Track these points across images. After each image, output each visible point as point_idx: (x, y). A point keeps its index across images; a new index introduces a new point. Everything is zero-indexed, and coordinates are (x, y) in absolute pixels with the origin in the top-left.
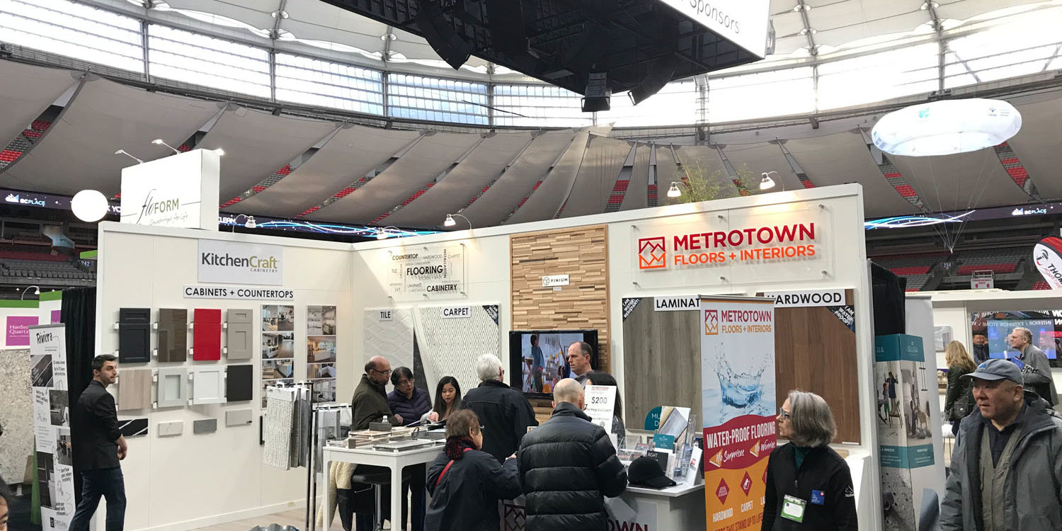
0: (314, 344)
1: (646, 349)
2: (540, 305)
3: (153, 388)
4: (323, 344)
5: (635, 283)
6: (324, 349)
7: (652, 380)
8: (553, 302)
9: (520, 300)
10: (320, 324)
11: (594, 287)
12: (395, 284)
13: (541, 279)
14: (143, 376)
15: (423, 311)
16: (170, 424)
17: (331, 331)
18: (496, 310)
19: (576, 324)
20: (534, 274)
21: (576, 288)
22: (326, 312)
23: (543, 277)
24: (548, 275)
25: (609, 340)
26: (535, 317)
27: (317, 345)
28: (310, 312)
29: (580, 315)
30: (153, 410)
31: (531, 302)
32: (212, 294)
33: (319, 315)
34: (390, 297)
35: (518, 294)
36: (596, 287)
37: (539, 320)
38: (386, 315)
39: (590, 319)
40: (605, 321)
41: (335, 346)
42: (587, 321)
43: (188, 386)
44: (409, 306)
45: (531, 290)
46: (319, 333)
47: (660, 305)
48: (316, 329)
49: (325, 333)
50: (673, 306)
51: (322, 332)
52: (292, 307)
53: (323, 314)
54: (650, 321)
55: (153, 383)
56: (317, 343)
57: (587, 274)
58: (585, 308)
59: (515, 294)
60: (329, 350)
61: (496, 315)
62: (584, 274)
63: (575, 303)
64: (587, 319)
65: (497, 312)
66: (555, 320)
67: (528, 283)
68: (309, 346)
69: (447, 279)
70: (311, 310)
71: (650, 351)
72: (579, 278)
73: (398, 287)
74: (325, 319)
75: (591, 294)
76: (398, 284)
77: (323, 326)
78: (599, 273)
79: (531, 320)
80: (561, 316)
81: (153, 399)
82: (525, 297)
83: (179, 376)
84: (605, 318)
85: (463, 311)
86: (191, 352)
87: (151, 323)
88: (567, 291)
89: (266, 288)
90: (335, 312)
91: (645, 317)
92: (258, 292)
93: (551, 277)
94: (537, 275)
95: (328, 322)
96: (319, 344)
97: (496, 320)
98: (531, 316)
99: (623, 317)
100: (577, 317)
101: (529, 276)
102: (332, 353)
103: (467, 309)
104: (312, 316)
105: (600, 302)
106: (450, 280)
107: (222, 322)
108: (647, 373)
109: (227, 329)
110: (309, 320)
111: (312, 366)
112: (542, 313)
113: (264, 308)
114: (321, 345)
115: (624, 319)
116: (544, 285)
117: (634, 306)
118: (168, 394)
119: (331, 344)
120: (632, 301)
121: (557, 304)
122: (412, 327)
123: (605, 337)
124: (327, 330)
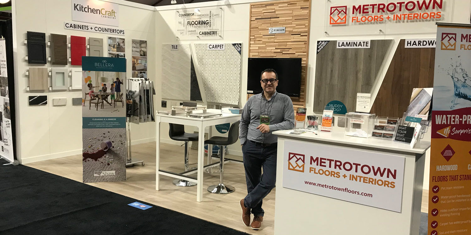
0: (135, 60)
1: (329, 70)
2: (266, 44)
3: (49, 79)
4: (140, 61)
5: (326, 32)
6: (141, 64)
7: (332, 87)
8: (274, 42)
9: (254, 41)
10: (138, 50)
11: (300, 34)
12: (181, 30)
13: (268, 29)
14: (42, 71)
15: (196, 46)
16: (60, 99)
17: (144, 54)
18: (240, 46)
19: (288, 55)
20: (264, 26)
21: (289, 35)
22: (141, 44)
23: (269, 28)
24: (272, 27)
25: (307, 64)
26: (263, 51)
27: (137, 62)
28: (134, 43)
29: (290, 50)
30: (49, 91)
31: (261, 42)
32: (81, 28)
33: (138, 45)
34: (177, 37)
35: (253, 37)
36: (301, 34)
37: (265, 52)
38: (175, 47)
39: (296, 52)
40: (305, 54)
41: (146, 63)
42: (295, 54)
43: (69, 79)
44: (188, 43)
45: (262, 36)
46: (138, 55)
47: (340, 45)
48: (136, 52)
49: (141, 55)
50: (348, 46)
51: (139, 54)
52: (124, 39)
53: (140, 45)
54: (333, 54)
55: (49, 76)
56: (137, 60)
57: (296, 27)
58: (293, 46)
59: (252, 37)
60: (143, 64)
61: (240, 49)
62: (295, 27)
63: (288, 43)
64: (295, 52)
65: (241, 48)
66: (275, 52)
67: (260, 31)
68: (133, 61)
69: (211, 28)
70: (134, 42)
71: (332, 71)
72: (291, 29)
73: (182, 31)
74: (141, 47)
75: (298, 38)
76: (183, 30)
77: (140, 51)
78: (304, 26)
79: (261, 52)
80: (279, 51)
81: (49, 85)
82: (257, 39)
83: (64, 73)
84: (306, 52)
85: (221, 46)
86: (70, 60)
87: (46, 42)
88: (283, 36)
89: (110, 28)
90: (146, 44)
91: (330, 52)
92: (106, 29)
93: (274, 28)
94: (266, 27)
95: (143, 49)
96: (138, 61)
97: (240, 52)
98: (260, 50)
99: (317, 51)
100: (289, 51)
101: (261, 27)
102: (145, 66)
103: (223, 45)
104: (135, 45)
105: (303, 43)
106: (214, 28)
107: (86, 45)
108: (329, 82)
109: (89, 49)
110: (133, 47)
111: (135, 72)
112: (267, 48)
113: (109, 39)
114: (139, 61)
115: (317, 53)
116: (269, 33)
117: (324, 45)
118: (58, 83)
119: (145, 61)
120: (323, 42)
121: (277, 44)
122: (190, 54)
123: (305, 62)
124: (142, 53)
